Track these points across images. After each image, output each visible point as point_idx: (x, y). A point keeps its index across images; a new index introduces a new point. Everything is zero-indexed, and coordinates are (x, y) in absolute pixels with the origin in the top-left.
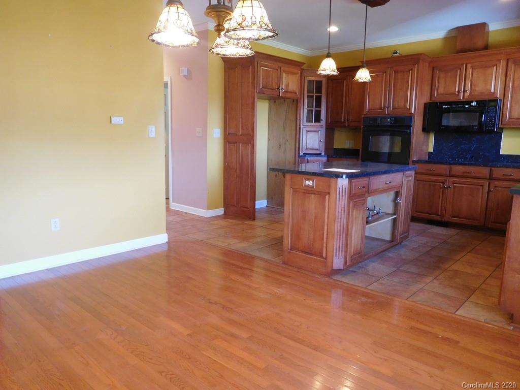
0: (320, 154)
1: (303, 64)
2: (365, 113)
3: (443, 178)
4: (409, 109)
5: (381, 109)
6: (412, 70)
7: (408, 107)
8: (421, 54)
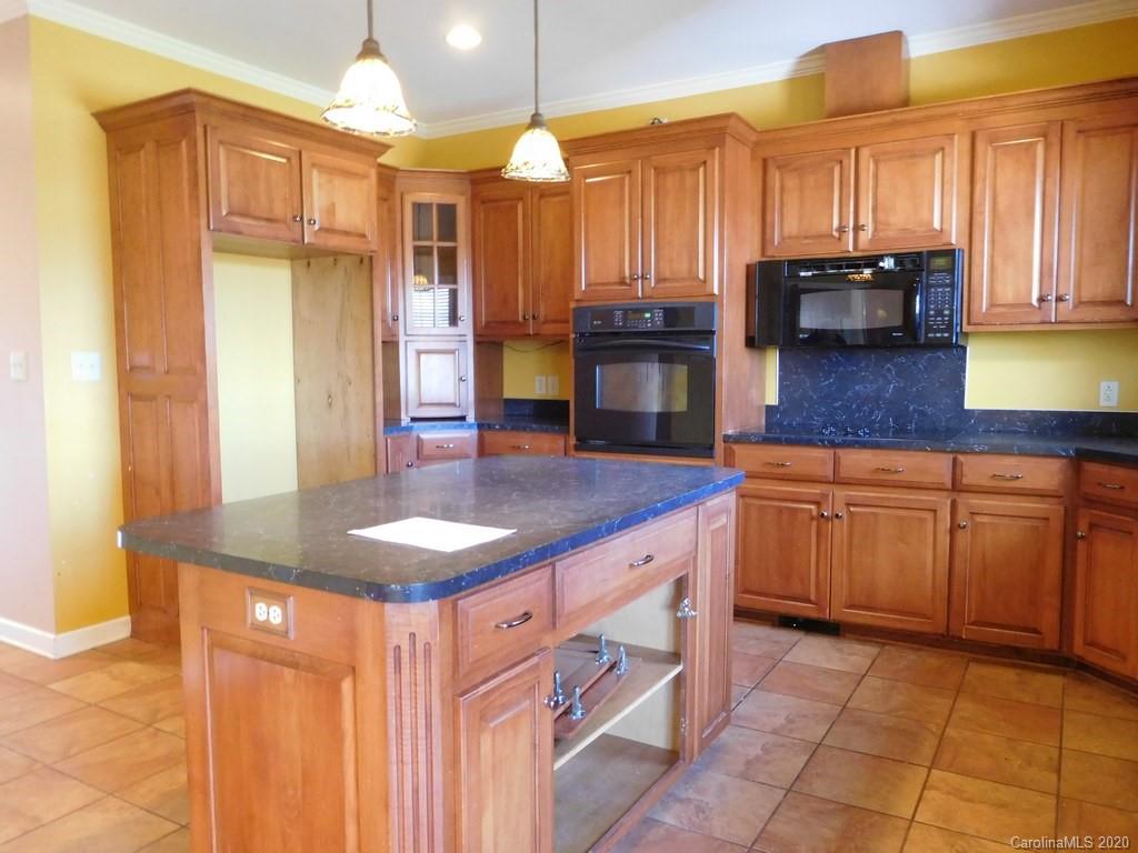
0: (463, 418)
1: (385, 147)
2: (577, 296)
3: (816, 490)
4: (705, 281)
5: (622, 282)
6: (705, 163)
7: (701, 276)
8: (728, 116)
